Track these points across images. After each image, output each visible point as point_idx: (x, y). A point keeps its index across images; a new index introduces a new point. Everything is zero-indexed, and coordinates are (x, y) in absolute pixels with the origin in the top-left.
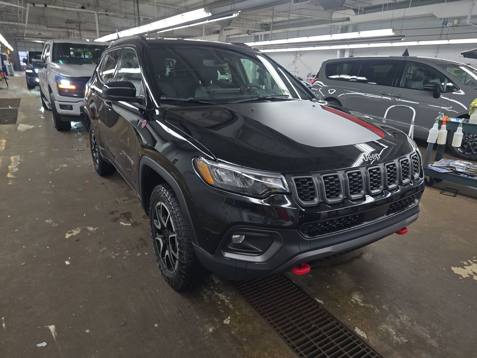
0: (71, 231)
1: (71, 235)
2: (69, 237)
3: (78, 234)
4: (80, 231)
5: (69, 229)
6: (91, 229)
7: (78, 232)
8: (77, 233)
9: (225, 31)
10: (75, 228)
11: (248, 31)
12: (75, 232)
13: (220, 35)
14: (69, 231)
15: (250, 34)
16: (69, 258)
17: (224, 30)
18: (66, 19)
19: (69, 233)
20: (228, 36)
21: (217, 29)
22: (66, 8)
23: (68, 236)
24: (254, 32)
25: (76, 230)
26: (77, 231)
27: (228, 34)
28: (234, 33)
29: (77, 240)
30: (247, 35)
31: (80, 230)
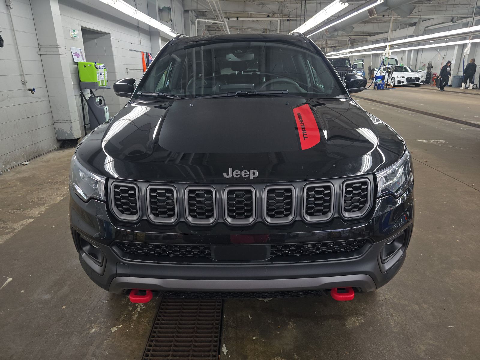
9: (424, 22)
11: (453, 18)
13: (416, 27)
15: (455, 22)
17: (422, 21)
18: (263, 29)
20: (426, 27)
21: (414, 21)
22: (253, 19)
24: (462, 19)
27: (427, 25)
28: (435, 23)
30: (452, 23)
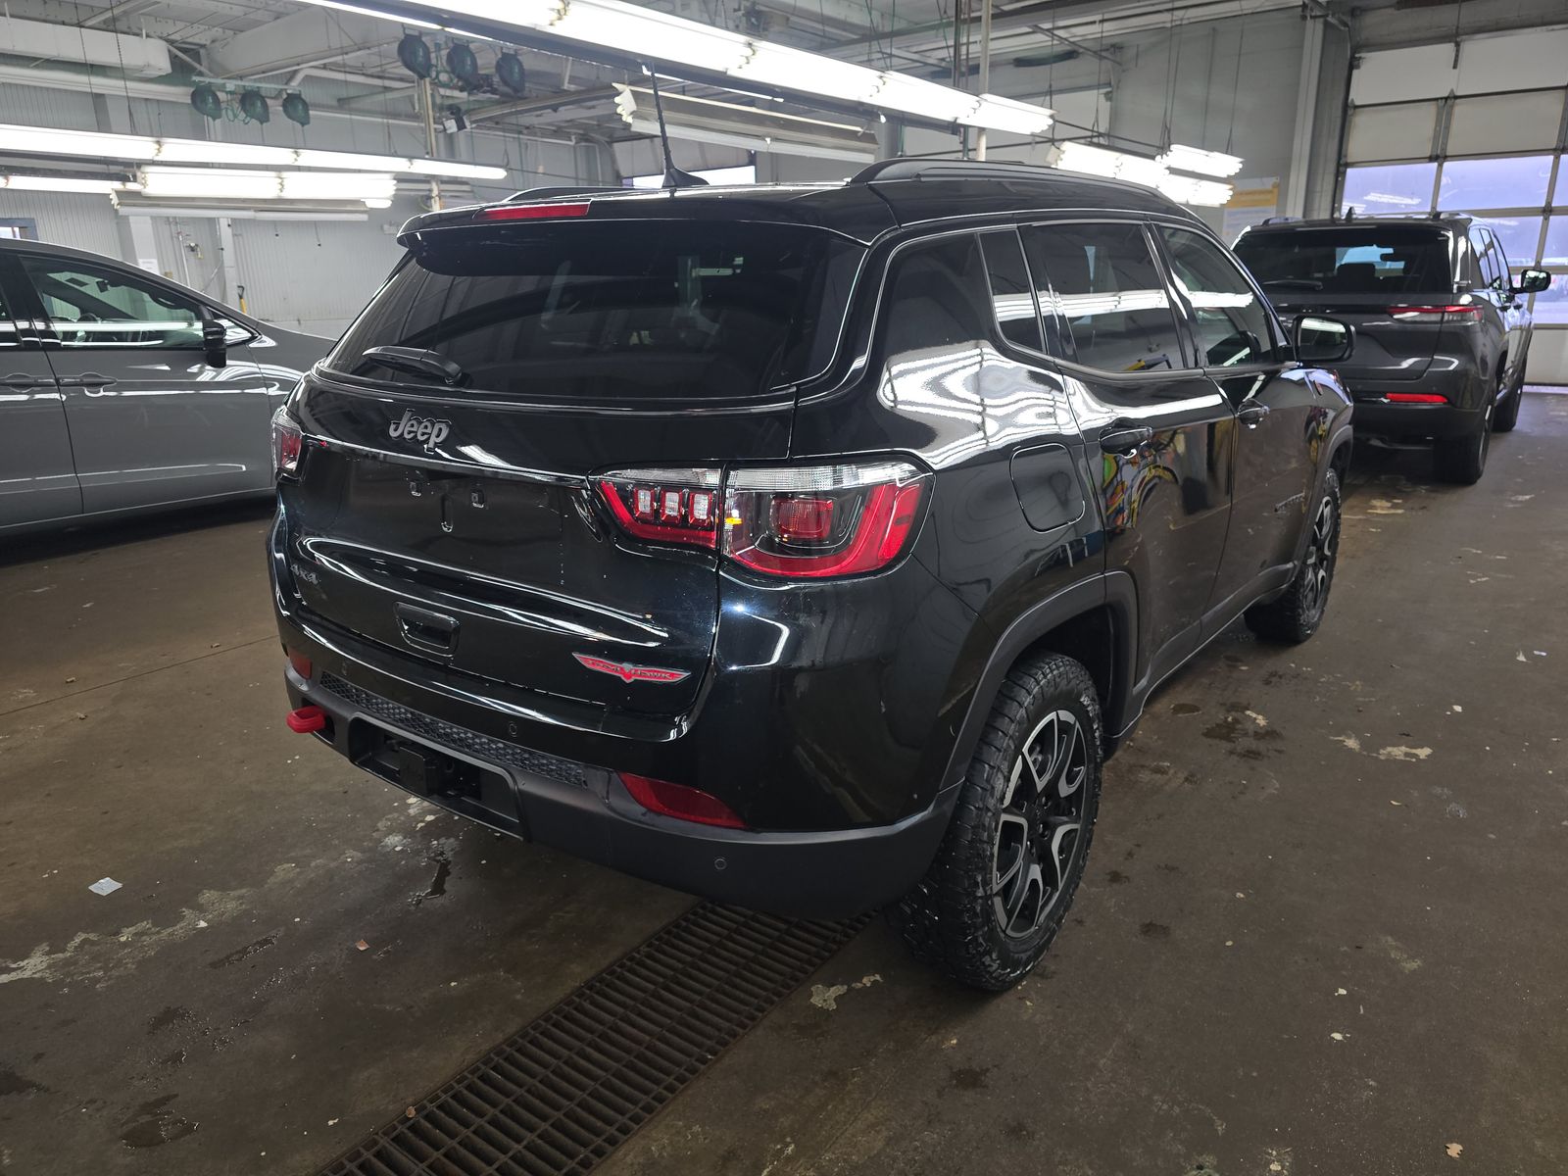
0: (1408, 759)
1: (1414, 751)
2: (1422, 748)
3: (1394, 746)
4: (1384, 748)
5: (1409, 766)
6: (1352, 743)
7: (1389, 749)
8: (1395, 749)
10: (1392, 761)
12: (1399, 752)
14: (1414, 760)
16: (1449, 713)
19: (1415, 756)
23: (1424, 753)
25: (1391, 756)
26: (1389, 753)
29: (1408, 735)
31: (1382, 751)
